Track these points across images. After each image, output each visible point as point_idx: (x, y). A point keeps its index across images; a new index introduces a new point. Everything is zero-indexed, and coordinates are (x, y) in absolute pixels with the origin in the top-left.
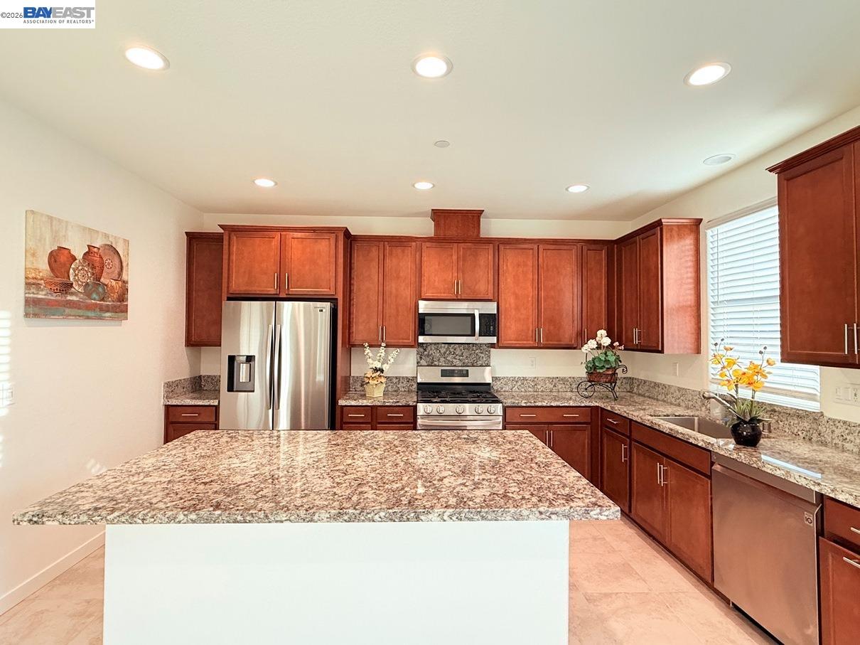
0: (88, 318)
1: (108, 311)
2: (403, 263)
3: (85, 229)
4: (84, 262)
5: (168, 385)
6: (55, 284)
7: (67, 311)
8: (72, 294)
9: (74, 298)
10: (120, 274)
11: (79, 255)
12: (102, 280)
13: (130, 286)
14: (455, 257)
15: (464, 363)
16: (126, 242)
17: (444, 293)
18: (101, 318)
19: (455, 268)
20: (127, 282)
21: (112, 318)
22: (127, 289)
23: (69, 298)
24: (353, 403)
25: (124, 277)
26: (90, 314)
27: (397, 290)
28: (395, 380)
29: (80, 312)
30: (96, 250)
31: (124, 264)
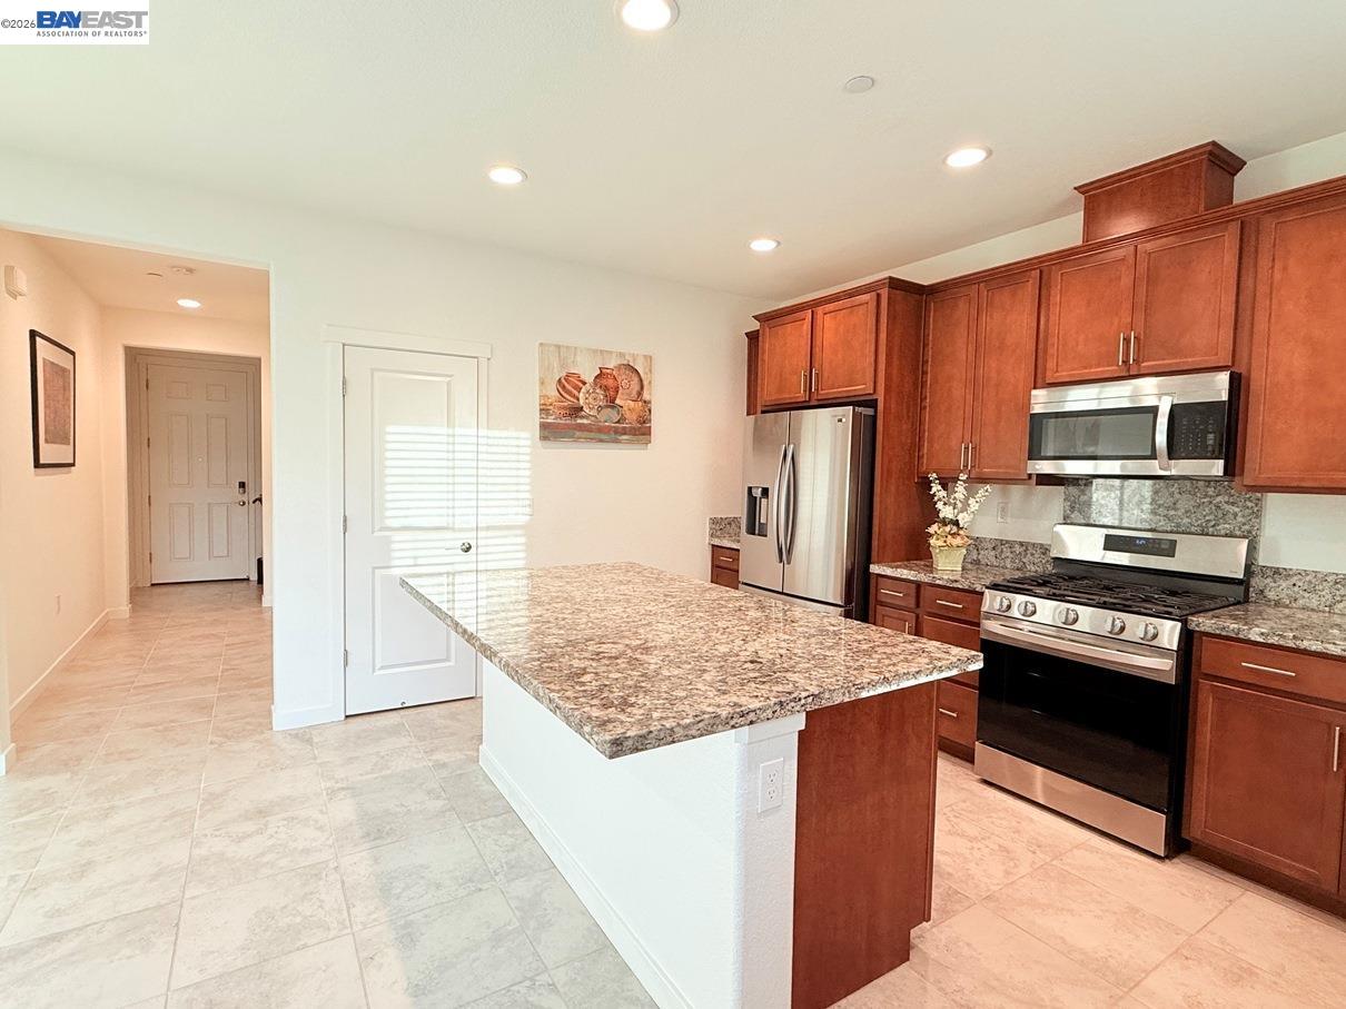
0: (601, 441)
1: (625, 434)
2: (1014, 319)
3: (595, 351)
4: (596, 385)
5: (714, 521)
6: (564, 408)
7: (578, 434)
8: (583, 417)
9: (585, 421)
10: (640, 393)
11: (589, 377)
12: (618, 401)
13: (654, 407)
14: (1126, 281)
15: (1178, 525)
16: (648, 359)
17: (1099, 365)
18: (616, 441)
19: (1127, 305)
20: (650, 402)
21: (630, 442)
22: (650, 411)
23: (579, 421)
24: (889, 571)
25: (646, 396)
26: (603, 437)
27: (999, 372)
28: (1018, 549)
29: (592, 435)
30: (608, 371)
31: (645, 383)
